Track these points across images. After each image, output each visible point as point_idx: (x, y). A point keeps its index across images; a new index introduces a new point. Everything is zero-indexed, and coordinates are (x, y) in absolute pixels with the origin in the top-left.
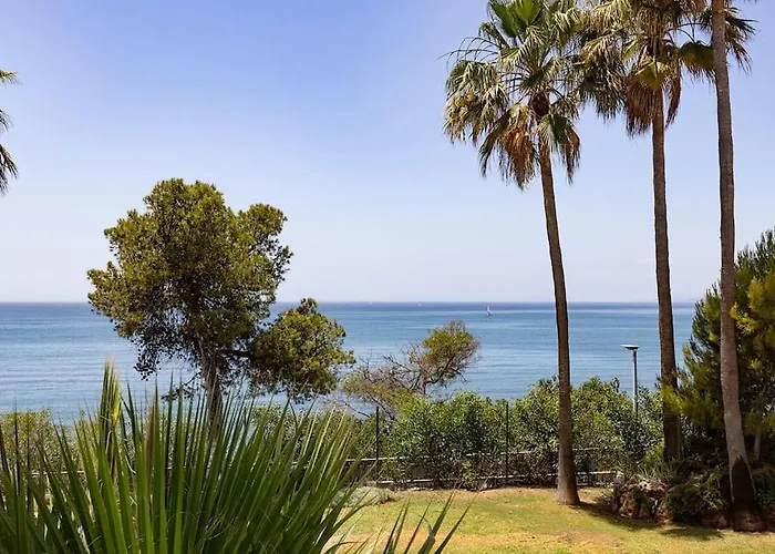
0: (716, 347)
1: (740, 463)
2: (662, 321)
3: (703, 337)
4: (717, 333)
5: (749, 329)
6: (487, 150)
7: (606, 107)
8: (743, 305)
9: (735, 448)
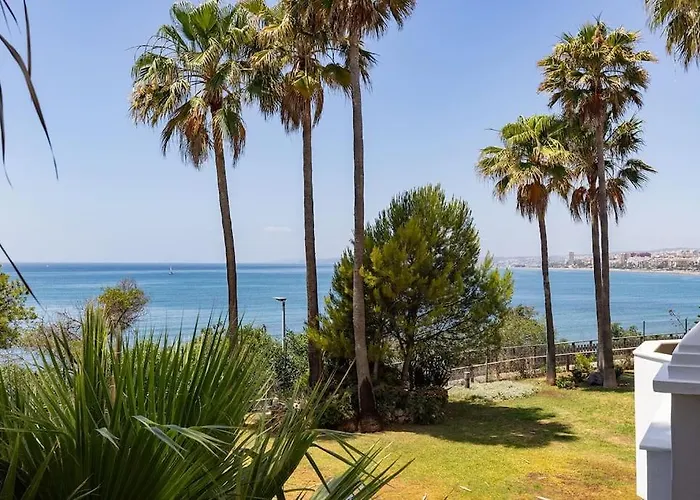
0: (349, 298)
1: (366, 383)
2: (309, 277)
3: (340, 289)
4: (351, 287)
5: (372, 284)
6: (167, 134)
7: (266, 107)
8: (368, 265)
9: (363, 373)
